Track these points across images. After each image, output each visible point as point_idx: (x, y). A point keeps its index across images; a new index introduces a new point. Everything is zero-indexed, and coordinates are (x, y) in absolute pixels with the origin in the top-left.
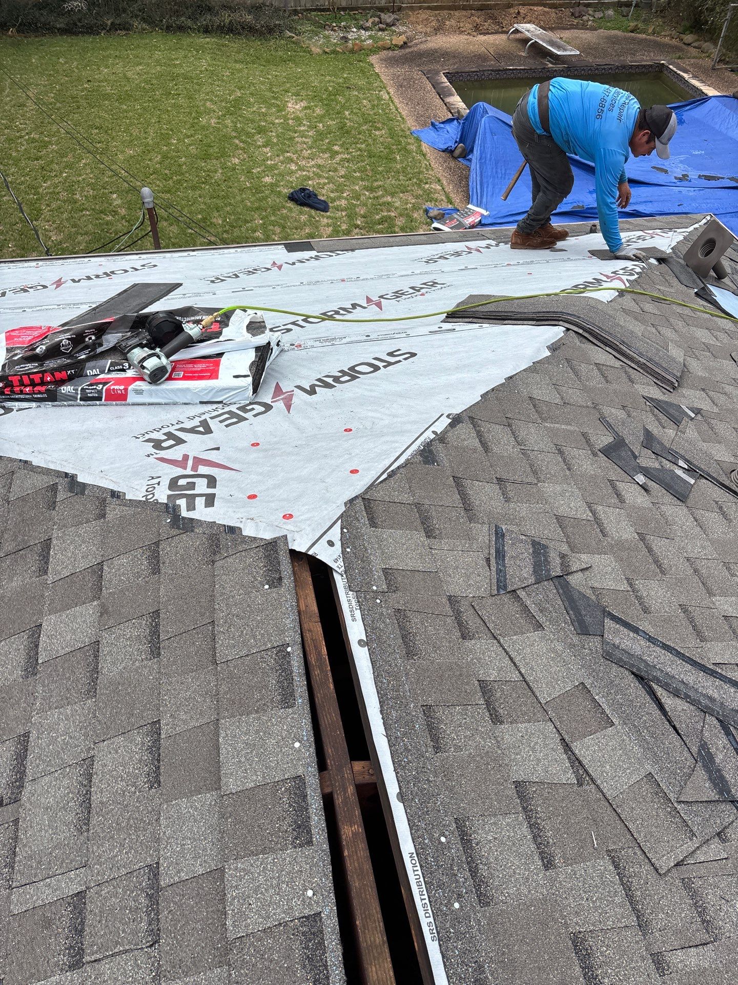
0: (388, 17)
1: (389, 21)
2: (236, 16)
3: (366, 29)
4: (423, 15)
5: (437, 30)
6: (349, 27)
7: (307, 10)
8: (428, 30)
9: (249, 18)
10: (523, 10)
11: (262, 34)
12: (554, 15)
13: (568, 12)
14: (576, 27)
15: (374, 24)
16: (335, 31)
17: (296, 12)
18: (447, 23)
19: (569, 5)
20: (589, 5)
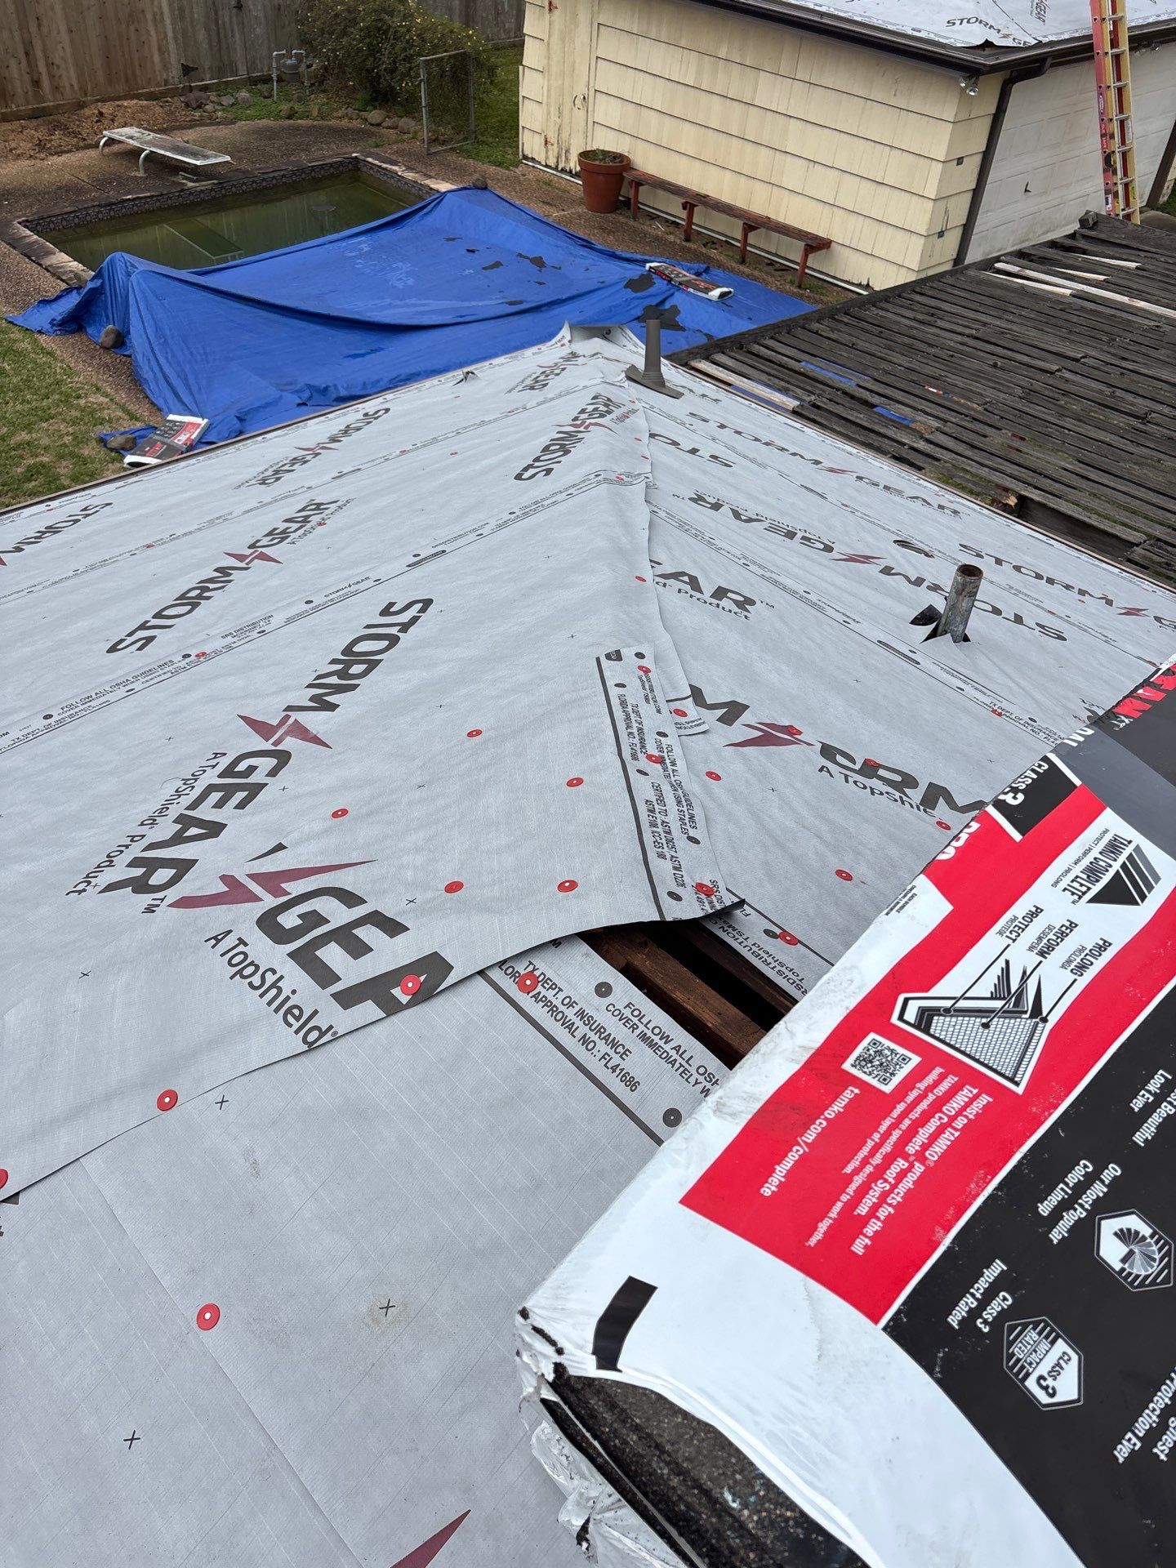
10: (107, 109)
12: (158, 110)
13: (178, 102)
14: (201, 123)
19: (175, 93)
20: (205, 88)
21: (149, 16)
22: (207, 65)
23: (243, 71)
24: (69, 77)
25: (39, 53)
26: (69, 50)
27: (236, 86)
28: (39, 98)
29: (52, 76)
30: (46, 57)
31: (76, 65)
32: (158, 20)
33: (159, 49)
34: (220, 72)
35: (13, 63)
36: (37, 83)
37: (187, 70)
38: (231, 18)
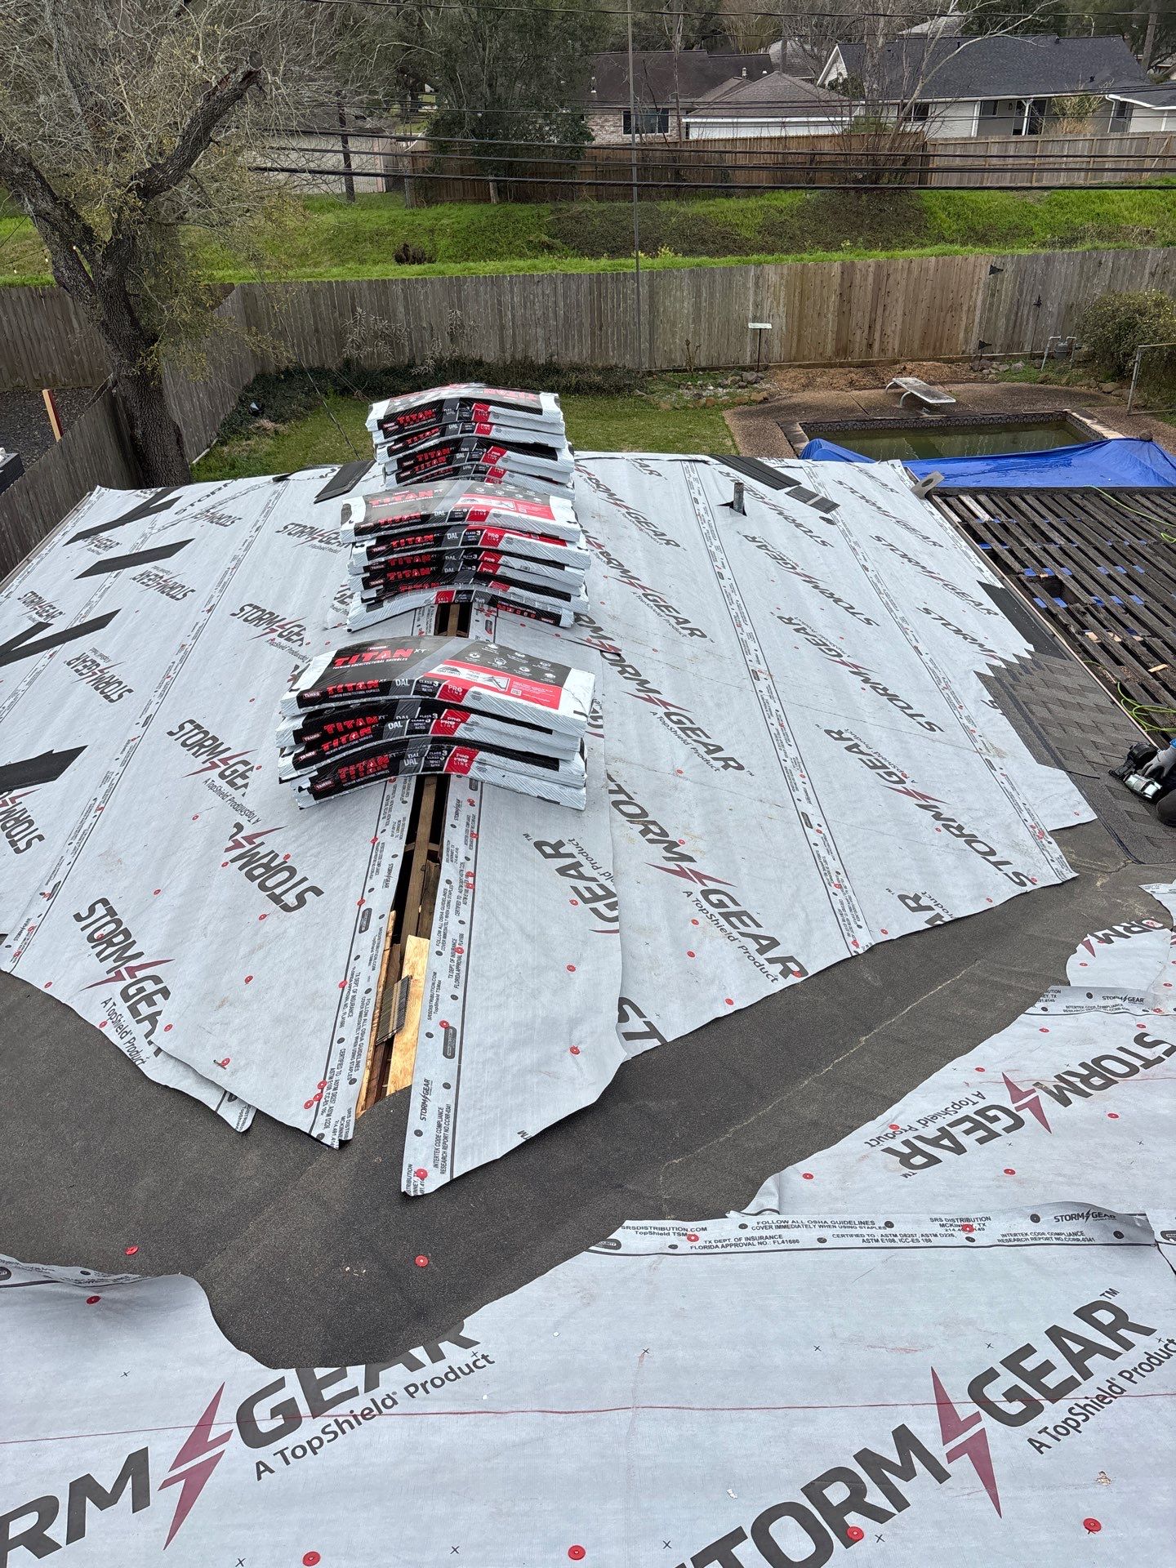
0: (750, 376)
1: (750, 379)
2: (585, 377)
3: (724, 387)
4: (792, 373)
5: (805, 387)
6: (706, 385)
7: (662, 371)
8: (795, 387)
9: (598, 379)
10: (909, 366)
11: (610, 393)
12: (947, 369)
13: (966, 366)
14: (970, 381)
15: (734, 382)
16: (689, 389)
17: (650, 373)
18: (818, 380)
19: (969, 359)
20: (993, 359)
21: (965, 308)
22: (999, 343)
23: (1027, 349)
24: (894, 343)
25: (878, 327)
26: (899, 327)
27: (1017, 359)
28: (869, 355)
29: (882, 342)
30: (882, 330)
31: (902, 336)
32: (971, 310)
33: (965, 330)
34: (1009, 348)
35: (859, 332)
36: (870, 346)
37: (982, 345)
38: (1029, 312)
